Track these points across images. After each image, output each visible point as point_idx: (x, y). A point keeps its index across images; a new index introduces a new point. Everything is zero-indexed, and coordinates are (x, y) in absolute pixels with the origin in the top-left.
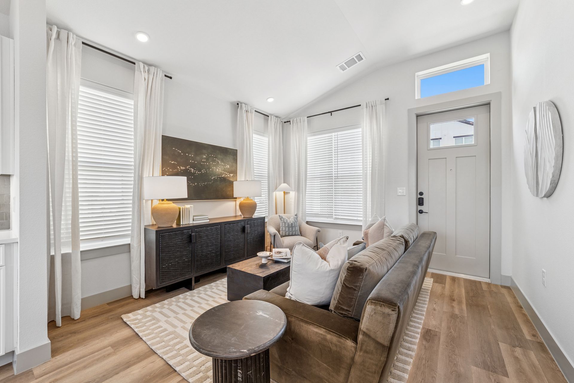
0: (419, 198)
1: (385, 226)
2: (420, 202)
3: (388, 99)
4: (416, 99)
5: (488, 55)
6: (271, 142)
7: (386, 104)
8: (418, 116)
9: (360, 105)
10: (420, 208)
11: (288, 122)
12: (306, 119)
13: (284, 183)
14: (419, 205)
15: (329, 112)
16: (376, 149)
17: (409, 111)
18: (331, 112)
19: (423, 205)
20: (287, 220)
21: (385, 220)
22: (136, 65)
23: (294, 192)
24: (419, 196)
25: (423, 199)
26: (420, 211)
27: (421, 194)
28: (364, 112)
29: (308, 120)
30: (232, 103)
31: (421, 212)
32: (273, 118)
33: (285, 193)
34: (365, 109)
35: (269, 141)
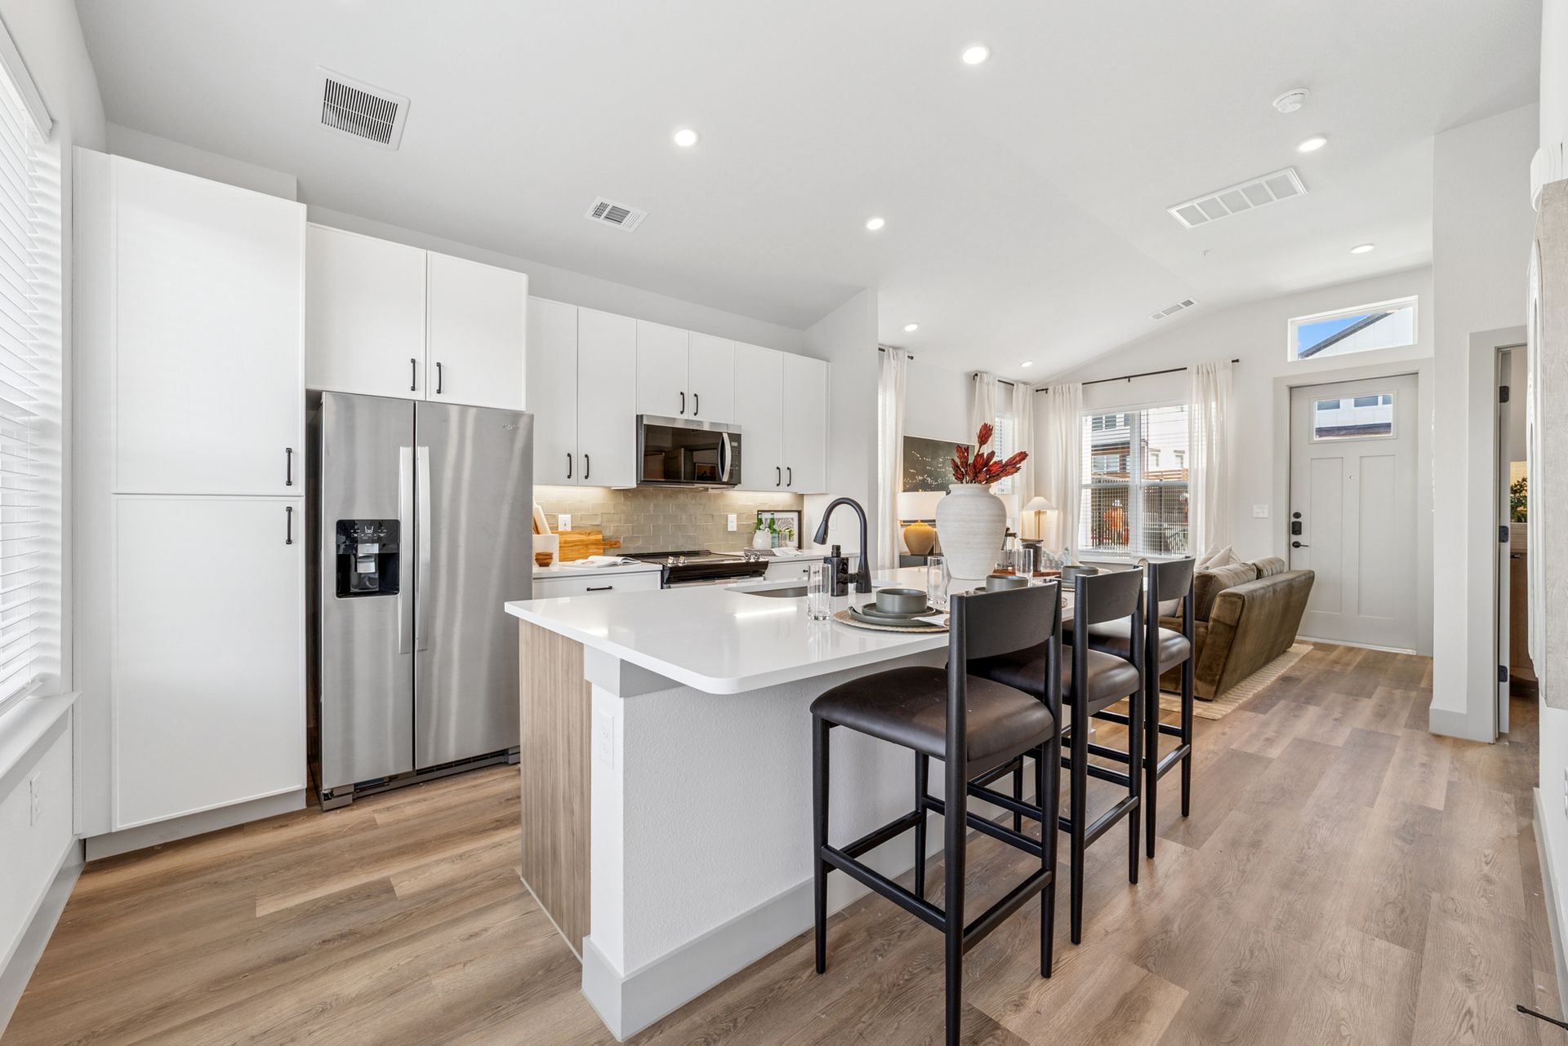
0: (1293, 523)
1: (1231, 559)
2: (1296, 528)
3: (1237, 361)
4: (1289, 360)
5: (1416, 297)
6: (1016, 426)
7: (1233, 369)
8: (1291, 388)
9: (1186, 369)
10: (1295, 538)
11: (1043, 390)
12: (1080, 386)
13: (1036, 496)
14: (1293, 533)
15: (1126, 377)
16: (1214, 442)
17: (1276, 381)
18: (1129, 377)
19: (1300, 533)
20: (1053, 557)
21: (1231, 550)
22: (885, 353)
23: (1057, 512)
24: (1293, 520)
25: (1300, 523)
26: (1294, 543)
27: (1297, 515)
28: (1193, 380)
29: (1083, 388)
30: (967, 375)
31: (1297, 545)
32: (1022, 386)
33: (1038, 513)
34: (1194, 376)
35: (1014, 424)
